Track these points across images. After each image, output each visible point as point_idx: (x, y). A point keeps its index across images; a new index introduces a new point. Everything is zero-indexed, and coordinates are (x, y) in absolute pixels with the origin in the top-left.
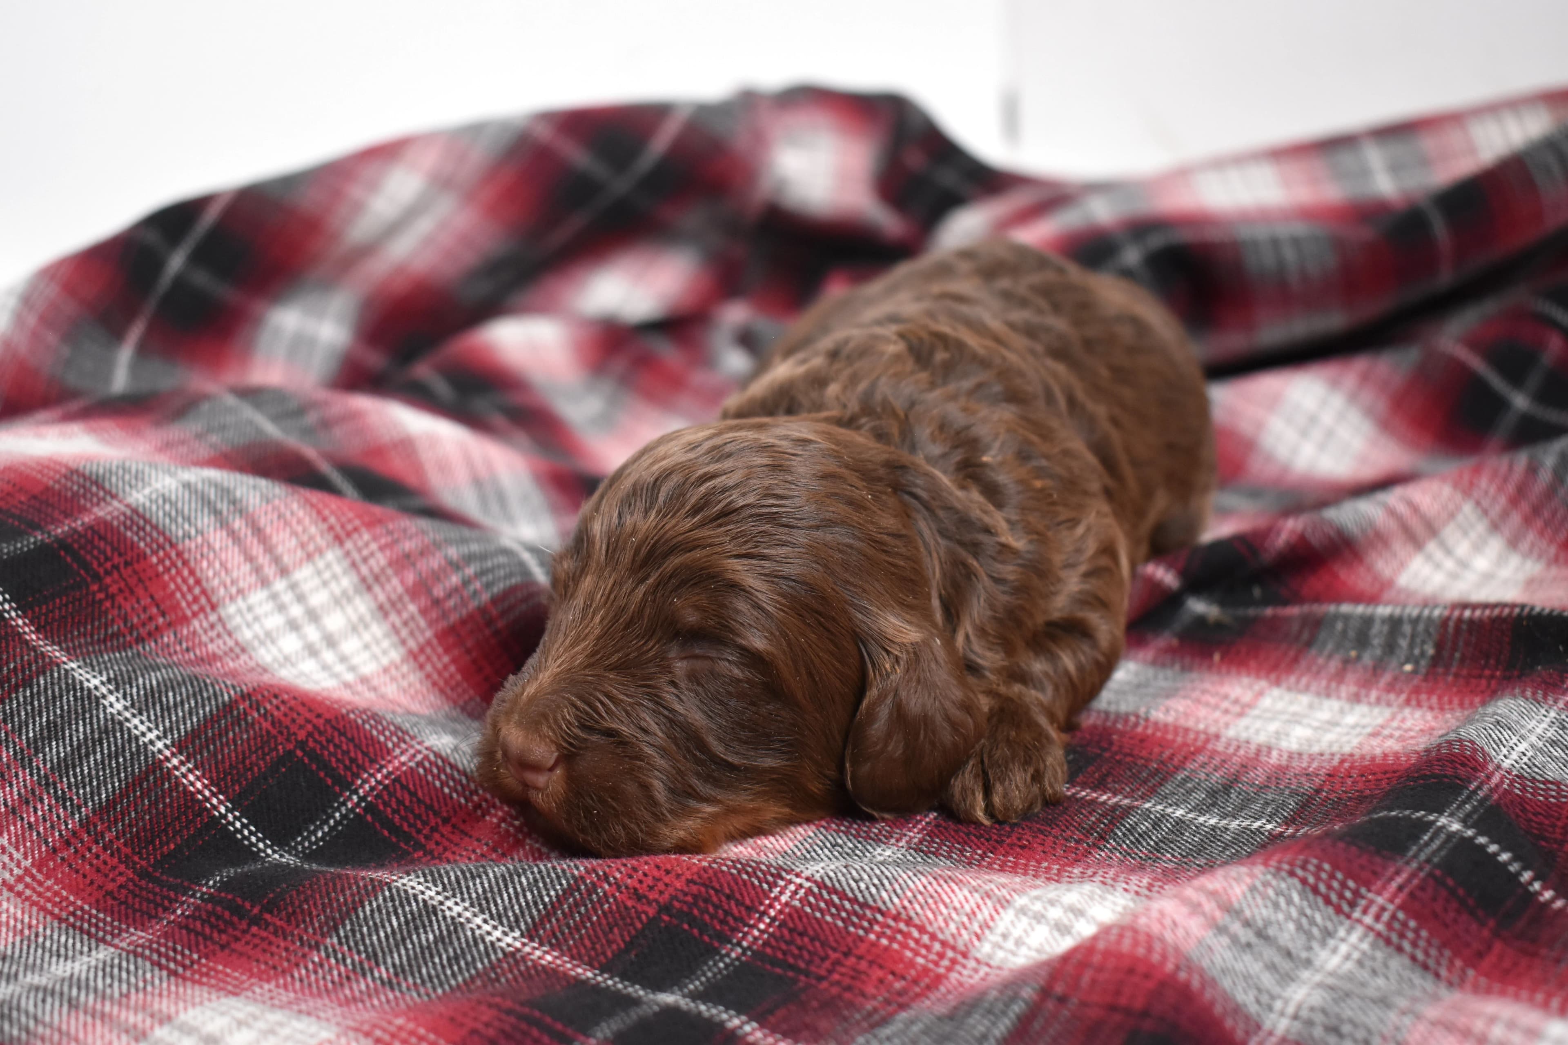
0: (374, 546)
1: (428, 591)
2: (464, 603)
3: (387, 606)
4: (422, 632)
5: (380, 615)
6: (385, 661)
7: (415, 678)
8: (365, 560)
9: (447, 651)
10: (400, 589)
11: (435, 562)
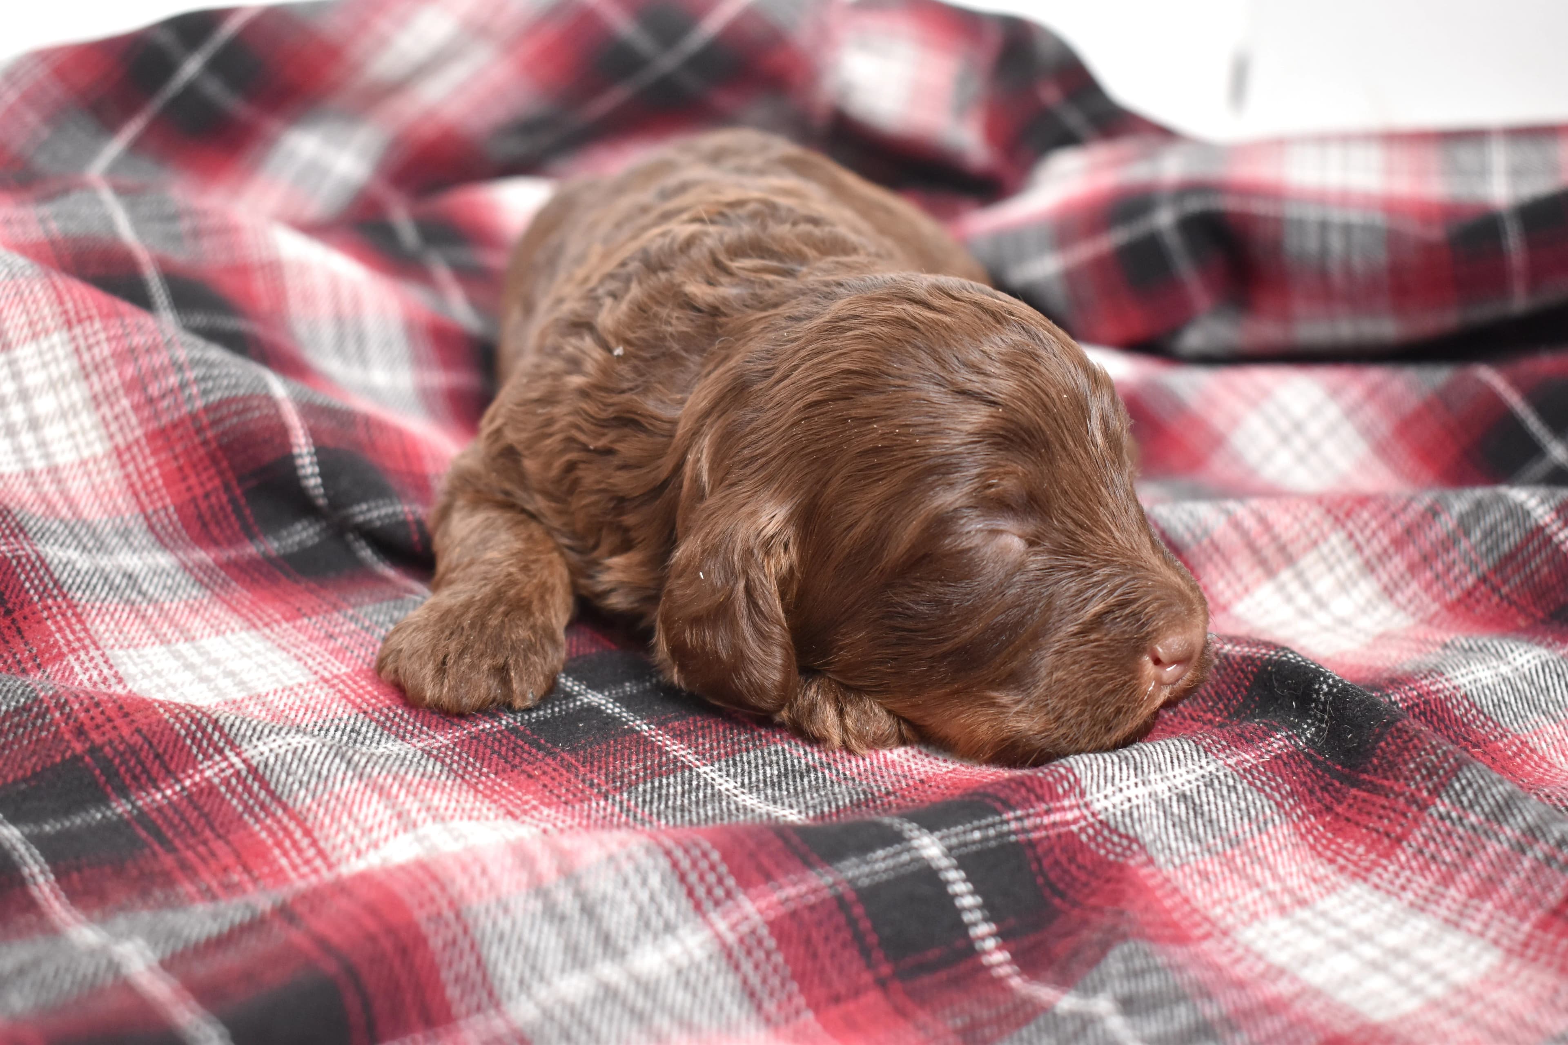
0: (102, 336)
1: (144, 389)
2: (178, 406)
3: (101, 398)
4: (132, 430)
5: (92, 405)
6: (86, 453)
7: (112, 476)
8: (89, 348)
9: (154, 453)
10: (117, 382)
11: (159, 359)
